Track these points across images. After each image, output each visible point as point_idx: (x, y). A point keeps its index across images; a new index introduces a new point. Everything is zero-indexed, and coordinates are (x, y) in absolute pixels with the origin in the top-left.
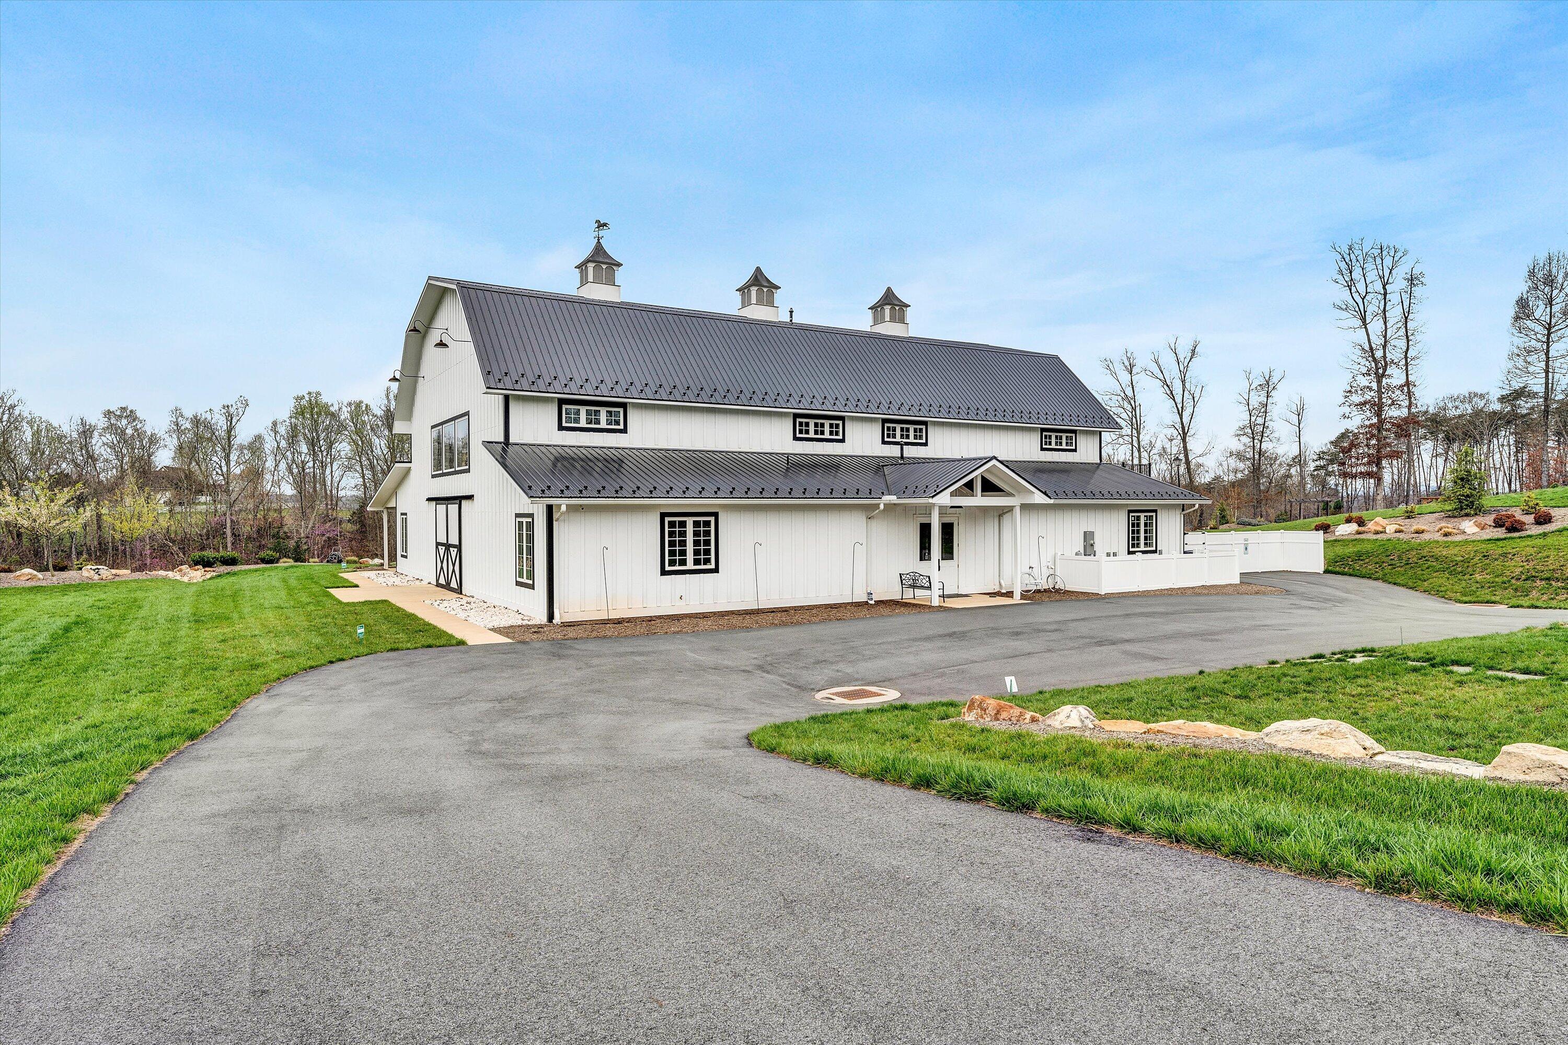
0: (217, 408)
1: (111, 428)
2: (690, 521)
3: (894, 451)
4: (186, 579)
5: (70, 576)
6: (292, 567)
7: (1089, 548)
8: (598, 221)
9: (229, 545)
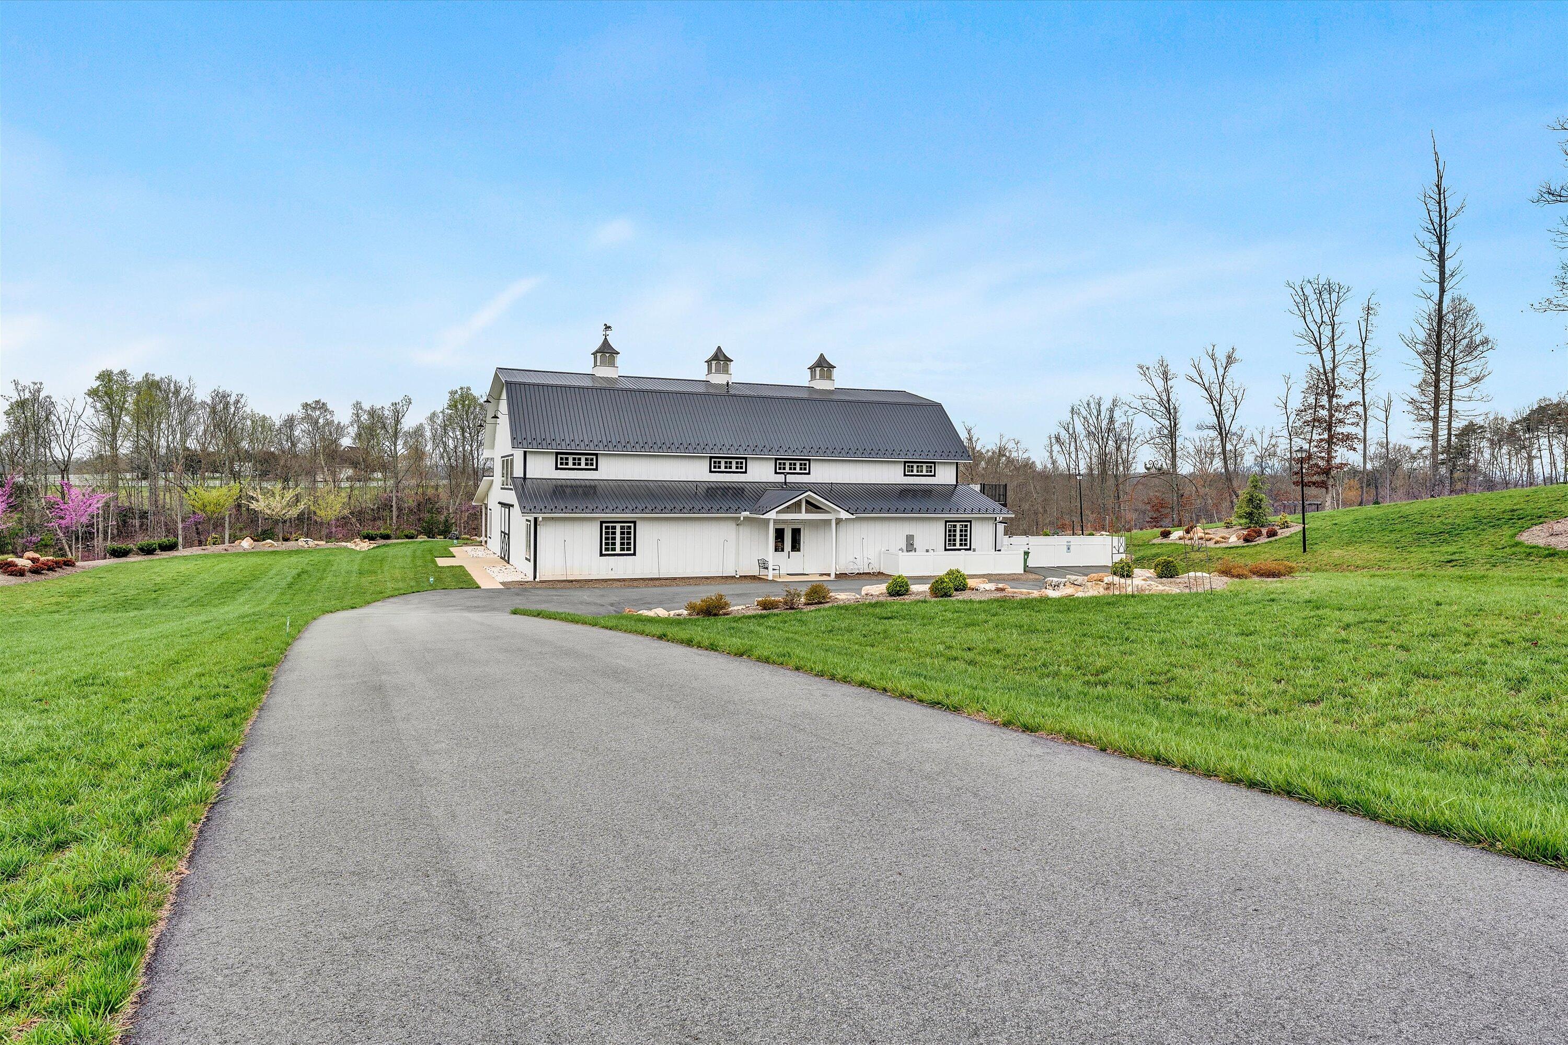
0: (387, 405)
1: (307, 418)
2: (618, 526)
3: (780, 479)
4: (358, 548)
5: (291, 544)
6: (424, 541)
7: (910, 546)
8: (605, 325)
9: (394, 518)
